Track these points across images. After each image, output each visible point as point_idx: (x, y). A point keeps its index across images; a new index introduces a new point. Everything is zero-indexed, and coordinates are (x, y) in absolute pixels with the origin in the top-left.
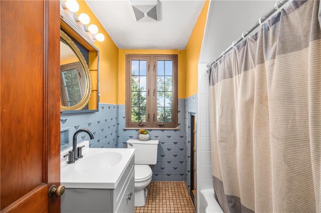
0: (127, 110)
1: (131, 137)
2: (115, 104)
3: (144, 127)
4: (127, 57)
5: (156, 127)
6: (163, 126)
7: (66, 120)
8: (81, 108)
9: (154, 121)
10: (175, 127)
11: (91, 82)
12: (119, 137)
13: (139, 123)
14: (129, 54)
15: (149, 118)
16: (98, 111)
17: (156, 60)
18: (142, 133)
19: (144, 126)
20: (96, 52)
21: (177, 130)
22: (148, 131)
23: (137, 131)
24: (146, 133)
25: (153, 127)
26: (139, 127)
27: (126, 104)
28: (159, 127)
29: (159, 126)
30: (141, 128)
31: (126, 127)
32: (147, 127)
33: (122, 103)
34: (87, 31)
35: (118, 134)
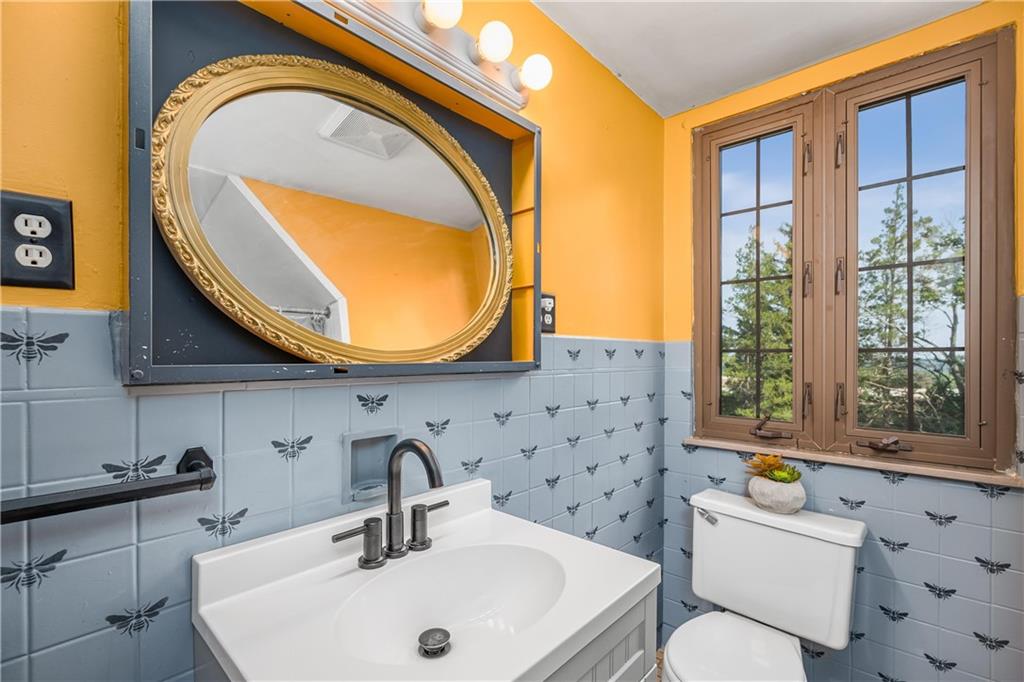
0: (699, 365)
1: (717, 482)
2: (642, 340)
3: (783, 446)
4: (698, 141)
5: (852, 453)
6: (895, 452)
7: (384, 398)
8: (452, 355)
9: (836, 419)
10: (989, 469)
11: (509, 258)
12: (666, 474)
13: (758, 422)
14: (706, 126)
15: (811, 403)
16: (537, 367)
17: (851, 108)
18: (766, 471)
19: (782, 441)
20: (529, 137)
21: (1007, 489)
22: (801, 467)
23: (746, 461)
24: (784, 475)
25: (833, 451)
26: (755, 443)
27: (694, 337)
28: (872, 457)
29: (870, 451)
30: (765, 450)
31: (695, 435)
32: (798, 447)
33: (679, 335)
34: (478, 61)
35: (660, 458)
